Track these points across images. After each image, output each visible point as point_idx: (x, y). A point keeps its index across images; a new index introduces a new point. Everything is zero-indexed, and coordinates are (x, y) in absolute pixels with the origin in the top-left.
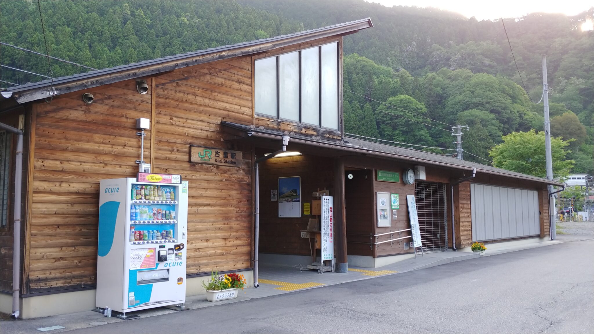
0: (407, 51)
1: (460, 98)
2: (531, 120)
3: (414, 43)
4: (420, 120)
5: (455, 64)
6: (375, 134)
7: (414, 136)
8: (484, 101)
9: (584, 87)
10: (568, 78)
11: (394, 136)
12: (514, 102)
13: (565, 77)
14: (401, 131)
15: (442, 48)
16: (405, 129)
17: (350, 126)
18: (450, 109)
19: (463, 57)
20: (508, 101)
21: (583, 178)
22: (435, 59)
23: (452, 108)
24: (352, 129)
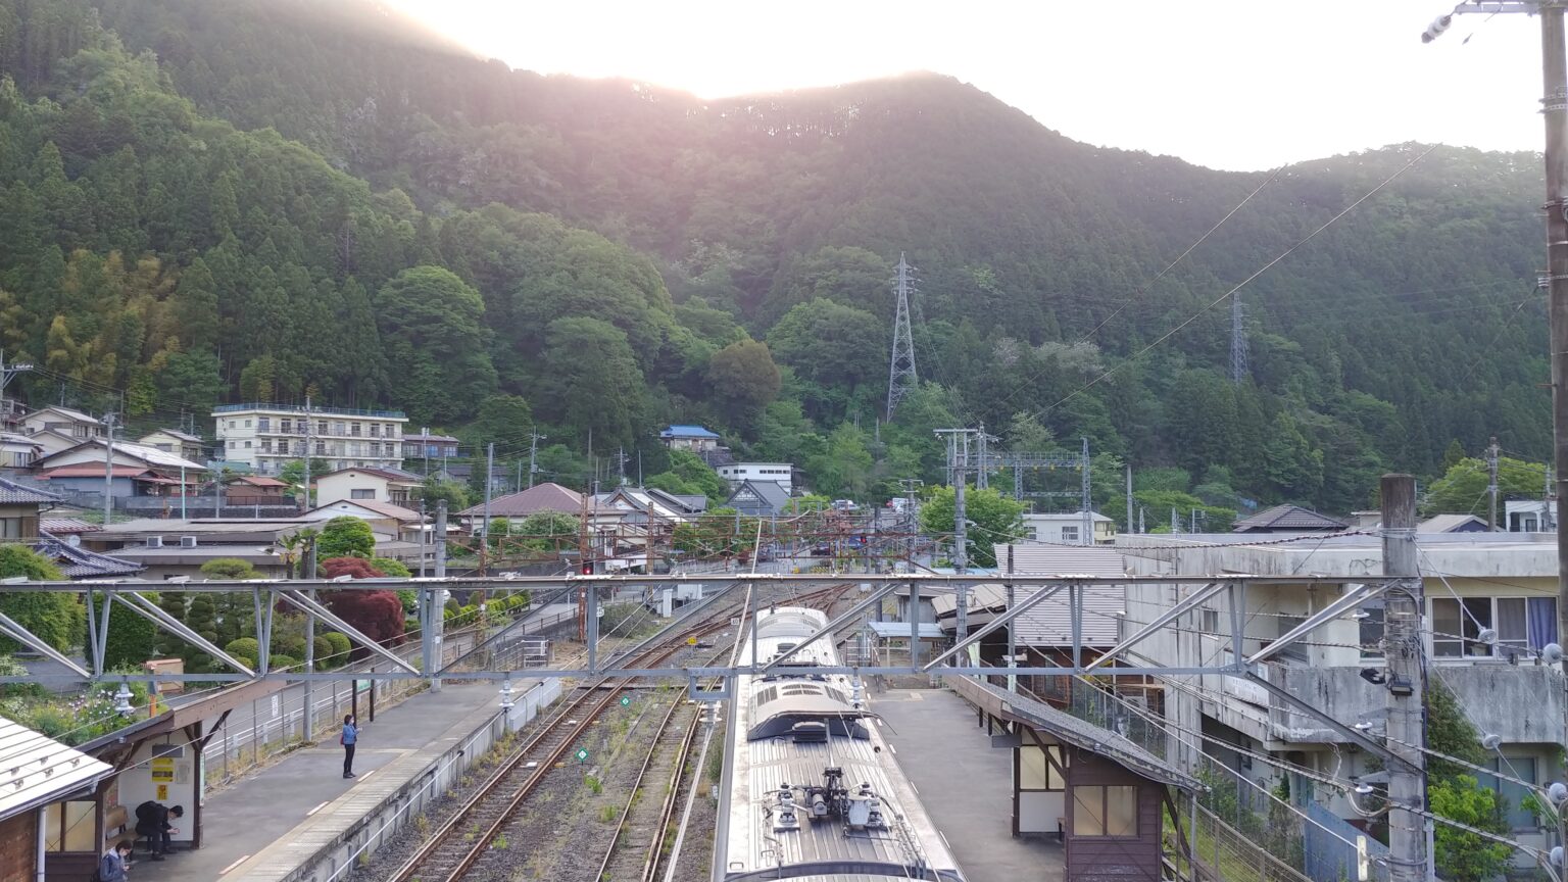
0: (354, 118)
1: (551, 284)
2: (681, 345)
3: (371, 102)
4: (475, 330)
5: (472, 171)
6: (376, 356)
7: (463, 365)
8: (601, 298)
9: (741, 267)
10: (708, 243)
11: (417, 363)
12: (651, 304)
13: (704, 240)
14: (433, 351)
15: (438, 126)
16: (444, 348)
17: (317, 330)
18: (530, 308)
19: (490, 157)
20: (643, 302)
21: (785, 472)
22: (422, 152)
23: (532, 305)
24: (322, 340)
